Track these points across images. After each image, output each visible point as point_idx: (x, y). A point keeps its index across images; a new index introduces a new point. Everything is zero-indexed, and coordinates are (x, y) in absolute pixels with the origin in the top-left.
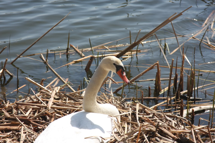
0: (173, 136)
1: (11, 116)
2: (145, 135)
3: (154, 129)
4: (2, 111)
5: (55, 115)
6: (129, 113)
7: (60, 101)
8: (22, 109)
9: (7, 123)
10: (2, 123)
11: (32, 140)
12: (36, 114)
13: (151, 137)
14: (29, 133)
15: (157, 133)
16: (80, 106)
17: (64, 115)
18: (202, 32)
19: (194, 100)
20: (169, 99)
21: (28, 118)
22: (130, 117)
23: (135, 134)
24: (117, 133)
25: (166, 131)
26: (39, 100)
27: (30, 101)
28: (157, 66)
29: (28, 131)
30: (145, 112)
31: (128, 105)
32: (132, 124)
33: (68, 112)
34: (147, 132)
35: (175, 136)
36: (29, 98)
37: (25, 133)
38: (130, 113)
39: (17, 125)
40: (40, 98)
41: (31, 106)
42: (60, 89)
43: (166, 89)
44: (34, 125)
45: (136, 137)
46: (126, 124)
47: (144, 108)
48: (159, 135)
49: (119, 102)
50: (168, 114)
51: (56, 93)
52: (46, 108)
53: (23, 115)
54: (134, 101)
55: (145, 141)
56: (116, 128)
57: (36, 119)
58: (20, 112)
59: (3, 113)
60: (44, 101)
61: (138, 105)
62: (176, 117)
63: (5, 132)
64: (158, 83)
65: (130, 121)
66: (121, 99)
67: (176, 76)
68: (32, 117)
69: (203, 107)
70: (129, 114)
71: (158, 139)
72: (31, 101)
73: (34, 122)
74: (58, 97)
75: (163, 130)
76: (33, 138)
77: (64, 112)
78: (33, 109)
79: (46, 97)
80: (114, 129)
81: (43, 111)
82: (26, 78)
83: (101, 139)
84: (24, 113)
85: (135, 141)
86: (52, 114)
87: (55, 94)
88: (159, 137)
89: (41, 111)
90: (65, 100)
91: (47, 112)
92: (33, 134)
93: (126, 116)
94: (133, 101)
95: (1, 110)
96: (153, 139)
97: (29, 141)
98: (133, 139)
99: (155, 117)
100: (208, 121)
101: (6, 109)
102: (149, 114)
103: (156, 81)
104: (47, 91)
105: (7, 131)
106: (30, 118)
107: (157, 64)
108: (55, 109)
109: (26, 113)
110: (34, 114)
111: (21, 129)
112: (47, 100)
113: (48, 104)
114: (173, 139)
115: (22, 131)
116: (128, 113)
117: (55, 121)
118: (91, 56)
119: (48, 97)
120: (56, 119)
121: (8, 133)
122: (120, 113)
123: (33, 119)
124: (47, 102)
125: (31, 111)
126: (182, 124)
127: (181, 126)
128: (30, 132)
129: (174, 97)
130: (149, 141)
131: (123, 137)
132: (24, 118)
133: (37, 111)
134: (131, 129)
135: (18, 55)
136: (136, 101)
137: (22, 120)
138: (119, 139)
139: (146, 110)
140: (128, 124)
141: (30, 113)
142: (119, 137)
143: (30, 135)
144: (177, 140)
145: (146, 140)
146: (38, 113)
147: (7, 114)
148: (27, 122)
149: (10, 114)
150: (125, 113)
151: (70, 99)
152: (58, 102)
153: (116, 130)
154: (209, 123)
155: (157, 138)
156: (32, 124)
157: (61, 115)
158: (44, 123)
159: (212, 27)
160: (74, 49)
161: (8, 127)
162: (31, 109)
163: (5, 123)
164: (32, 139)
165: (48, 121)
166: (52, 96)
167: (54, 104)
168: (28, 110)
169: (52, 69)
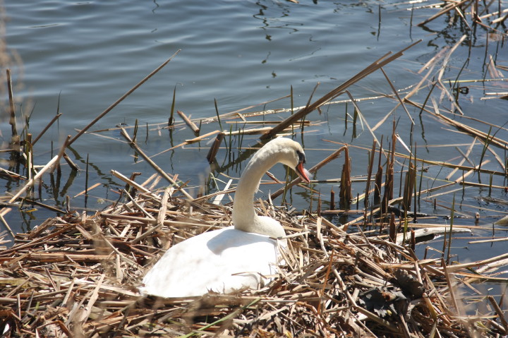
0: (384, 273)
1: (94, 237)
2: (336, 271)
3: (351, 260)
4: (76, 229)
5: (173, 237)
6: (304, 233)
7: (177, 212)
8: (112, 225)
9: (88, 248)
10: (78, 249)
11: (137, 279)
12: (139, 235)
13: (345, 274)
14: (130, 266)
15: (357, 268)
16: (215, 222)
17: (189, 237)
18: (421, 87)
19: (414, 216)
20: (369, 214)
21: (125, 241)
22: (306, 241)
23: (318, 270)
24: (285, 268)
25: (372, 264)
26: (140, 210)
27: (124, 212)
28: (343, 152)
29: (127, 264)
30: (330, 233)
31: (301, 221)
32: (311, 254)
33: (194, 232)
34: (340, 266)
35: (388, 274)
36: (120, 207)
37: (123, 266)
38: (306, 233)
39: (106, 252)
40: (141, 207)
41: (128, 221)
42: (175, 191)
43: (362, 197)
44: (136, 253)
45: (319, 275)
46: (301, 253)
47: (329, 227)
48: (360, 271)
49: (283, 215)
50: (371, 238)
51: (170, 198)
52: (155, 224)
53: (115, 236)
54: (310, 215)
55: (336, 280)
56: (284, 258)
57: (139, 243)
58: (109, 231)
59: (79, 232)
60: (148, 212)
61: (319, 220)
62: (386, 244)
63: (87, 265)
64: (346, 184)
65: (308, 248)
66: (287, 210)
67: (380, 171)
68: (132, 239)
69: (431, 230)
70: (304, 235)
71: (360, 278)
72: (126, 212)
73: (136, 247)
74: (174, 206)
75: (367, 262)
76: (138, 275)
77: (188, 232)
78: (132, 225)
79: (152, 206)
80: (279, 261)
81: (151, 229)
82: (112, 172)
83: (259, 276)
84: (117, 233)
85: (318, 282)
86: (167, 234)
87: (168, 201)
88: (360, 275)
89: (146, 230)
90: (188, 211)
91: (158, 230)
92: (137, 269)
93: (298, 239)
94: (307, 214)
95: (74, 226)
96: (351, 277)
97: (133, 280)
98: (314, 278)
99: (348, 243)
100: (441, 252)
101: (82, 225)
102: (339, 237)
103: (341, 182)
104: (150, 194)
105: (90, 263)
106: (128, 240)
107: (345, 148)
108: (171, 227)
109: (120, 233)
110: (135, 234)
111: (115, 260)
112: (156, 210)
113: (159, 217)
114: (385, 278)
115: (119, 264)
116: (301, 234)
117: (174, 247)
118: (217, 131)
119: (157, 205)
120: (175, 243)
121: (93, 267)
122: (287, 234)
123: (134, 243)
124: (155, 214)
125: (130, 230)
126: (396, 256)
127: (394, 259)
128: (132, 264)
129: (379, 209)
130: (344, 280)
131: (297, 274)
132: (118, 241)
133: (141, 230)
134: (310, 262)
135: (80, 131)
136: (313, 215)
137: (116, 245)
138: (290, 277)
139: (332, 229)
140: (304, 252)
141: (128, 233)
142: (290, 273)
143: (131, 270)
144: (392, 281)
145: (338, 280)
146: (142, 233)
147: (86, 234)
148: (124, 248)
149: (91, 234)
150: (296, 234)
151: (196, 209)
152: (176, 215)
153: (283, 263)
154: (443, 255)
155: (357, 276)
156: (133, 251)
157: (184, 237)
158: (155, 250)
159: (439, 78)
160: (183, 118)
161: (91, 257)
162: (129, 226)
163: (85, 250)
164: (137, 277)
165: (161, 247)
166: (163, 203)
167: (168, 217)
168: (124, 227)
169: (146, 156)
